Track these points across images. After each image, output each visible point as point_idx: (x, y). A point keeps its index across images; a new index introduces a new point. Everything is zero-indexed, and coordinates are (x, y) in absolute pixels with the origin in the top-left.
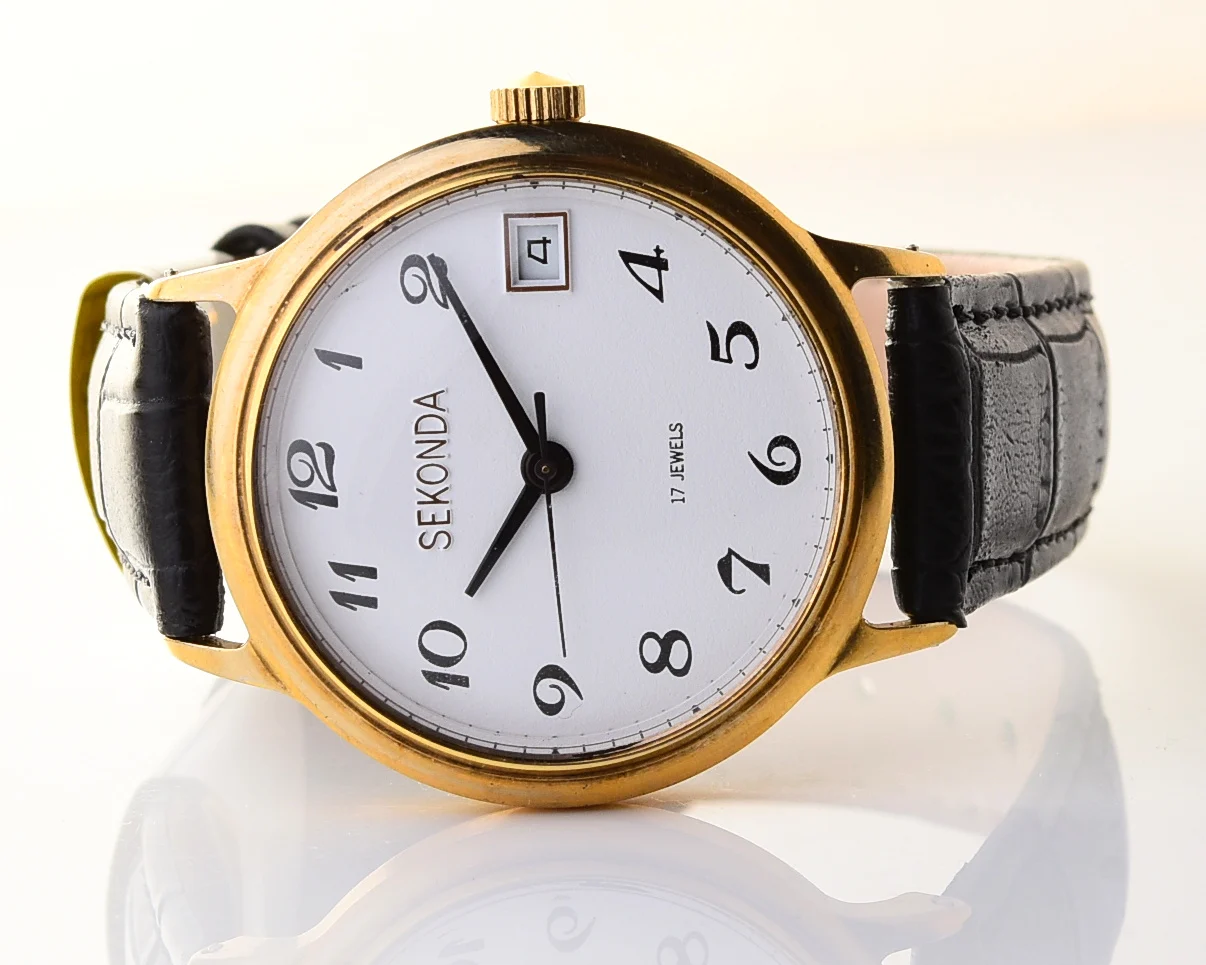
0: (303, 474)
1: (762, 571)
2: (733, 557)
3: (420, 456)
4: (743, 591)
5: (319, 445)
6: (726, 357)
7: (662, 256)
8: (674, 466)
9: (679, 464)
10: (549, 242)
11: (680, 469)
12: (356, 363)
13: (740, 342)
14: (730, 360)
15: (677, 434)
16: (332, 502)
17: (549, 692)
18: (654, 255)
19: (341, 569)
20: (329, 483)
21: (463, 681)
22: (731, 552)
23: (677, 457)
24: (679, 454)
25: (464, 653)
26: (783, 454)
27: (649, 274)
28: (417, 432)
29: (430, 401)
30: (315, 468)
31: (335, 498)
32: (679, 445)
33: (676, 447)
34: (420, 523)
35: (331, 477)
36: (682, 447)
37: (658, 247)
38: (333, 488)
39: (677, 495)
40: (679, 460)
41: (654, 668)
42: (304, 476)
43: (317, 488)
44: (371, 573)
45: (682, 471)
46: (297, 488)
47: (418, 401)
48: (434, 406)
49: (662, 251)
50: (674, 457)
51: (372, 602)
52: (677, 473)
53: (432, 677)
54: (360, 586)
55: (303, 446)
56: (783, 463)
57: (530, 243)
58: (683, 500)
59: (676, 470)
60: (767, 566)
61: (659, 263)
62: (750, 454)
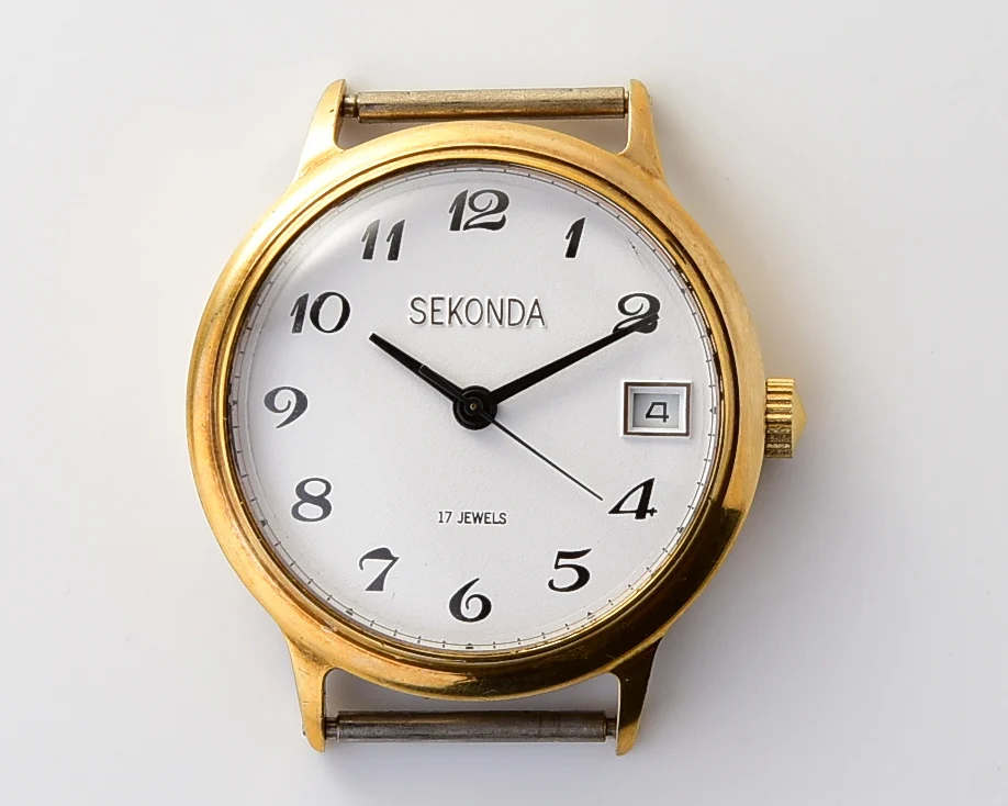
0: (481, 202)
1: (378, 585)
2: (390, 561)
3: (490, 302)
4: (362, 568)
5: (504, 219)
6: (560, 564)
7: (648, 515)
8: (470, 515)
9: (471, 519)
10: (665, 421)
11: (468, 520)
12: (572, 252)
13: (574, 577)
14: (557, 567)
15: (497, 519)
16: (455, 226)
17: (285, 400)
18: (649, 508)
19: (397, 232)
20: (471, 224)
21: (297, 328)
22: (395, 560)
23: (477, 518)
24: (480, 519)
25: (322, 330)
26: (477, 606)
27: (633, 503)
28: (510, 300)
29: (536, 313)
30: (484, 213)
31: (458, 229)
32: (488, 520)
33: (486, 518)
34: (433, 299)
35: (475, 226)
36: (486, 522)
37: (656, 511)
38: (467, 227)
39: (446, 516)
40: (475, 519)
41: (300, 489)
42: (478, 203)
43: (468, 214)
44: (393, 255)
45: (466, 522)
46: (469, 196)
47: (536, 303)
48: (531, 316)
49: (652, 515)
50: (478, 515)
51: (368, 254)
52: (465, 517)
53: (302, 302)
54: (382, 247)
55: (503, 203)
56: (468, 607)
57: (665, 405)
58: (441, 521)
59: (467, 517)
60: (381, 589)
61: (642, 512)
62: (477, 580)
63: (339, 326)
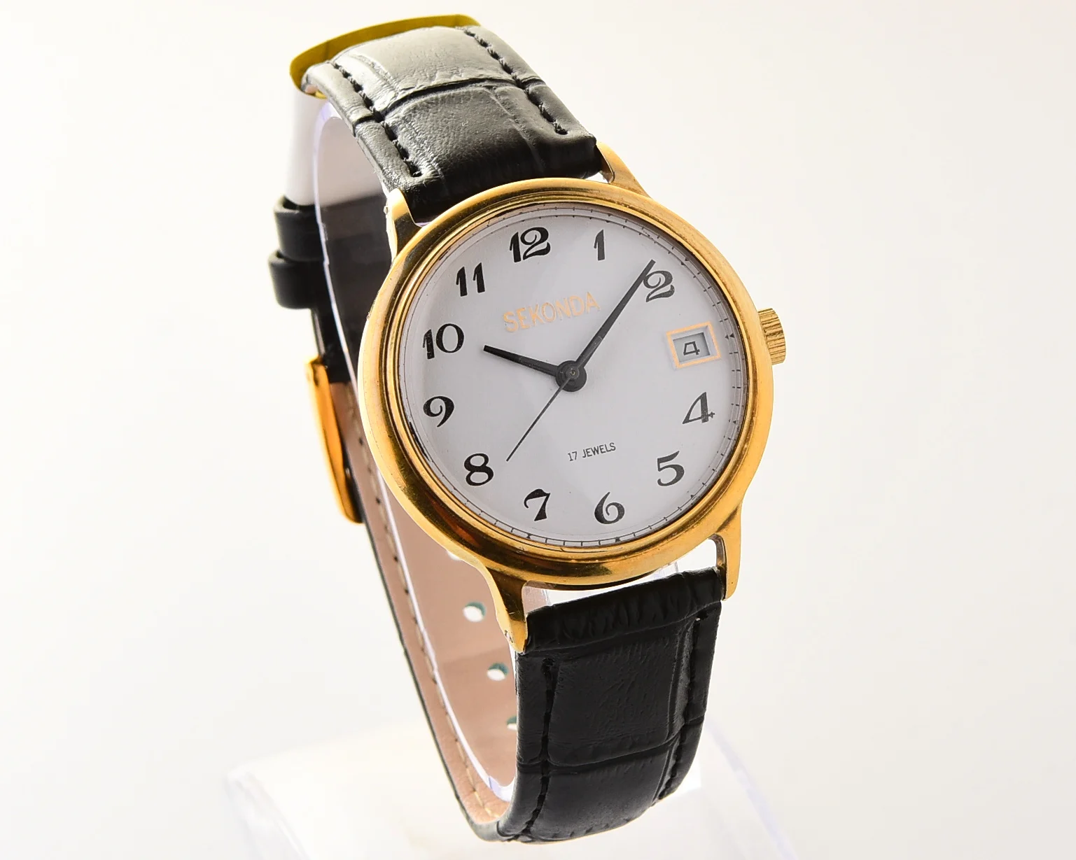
0: (529, 238)
1: (542, 515)
2: (545, 497)
4: (527, 507)
5: (548, 244)
6: (661, 467)
7: (710, 417)
8: (590, 450)
9: (591, 453)
10: (697, 354)
11: (589, 454)
12: (601, 256)
13: (673, 474)
14: (660, 469)
15: (609, 448)
16: (517, 259)
17: (437, 406)
18: (709, 413)
19: (479, 271)
20: (528, 254)
21: (431, 355)
22: (548, 495)
23: (596, 451)
24: (598, 452)
25: (446, 351)
26: (614, 512)
27: (697, 412)
30: (534, 245)
31: (520, 260)
32: (603, 451)
33: (601, 449)
34: (517, 311)
35: (530, 256)
36: (602, 452)
37: (714, 414)
38: (525, 257)
39: (573, 456)
40: (594, 453)
41: (468, 465)
42: (527, 239)
43: (523, 248)
44: (481, 288)
45: (588, 456)
46: (520, 236)
47: (589, 294)
49: (712, 417)
50: (595, 448)
51: (464, 292)
52: (586, 453)
53: (428, 337)
54: (471, 284)
55: (544, 234)
56: (608, 514)
57: (694, 343)
58: (571, 460)
59: (588, 452)
60: (545, 517)
61: (705, 417)
62: (609, 493)
63: (459, 346)
